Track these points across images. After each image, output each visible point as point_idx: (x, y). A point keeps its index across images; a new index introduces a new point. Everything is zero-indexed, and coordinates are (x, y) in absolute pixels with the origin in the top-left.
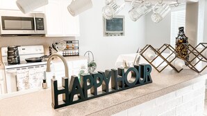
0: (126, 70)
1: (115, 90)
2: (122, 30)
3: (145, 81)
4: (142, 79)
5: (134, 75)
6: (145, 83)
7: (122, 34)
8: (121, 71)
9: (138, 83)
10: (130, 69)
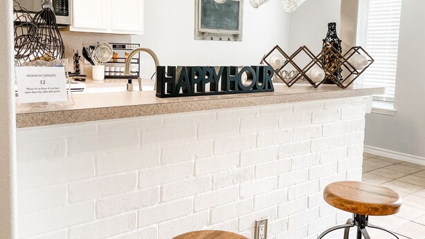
0: (239, 70)
1: (225, 91)
2: (237, 28)
3: (264, 88)
4: (260, 84)
5: (250, 77)
6: (264, 90)
7: (236, 36)
8: (233, 69)
9: (255, 89)
10: (245, 69)
